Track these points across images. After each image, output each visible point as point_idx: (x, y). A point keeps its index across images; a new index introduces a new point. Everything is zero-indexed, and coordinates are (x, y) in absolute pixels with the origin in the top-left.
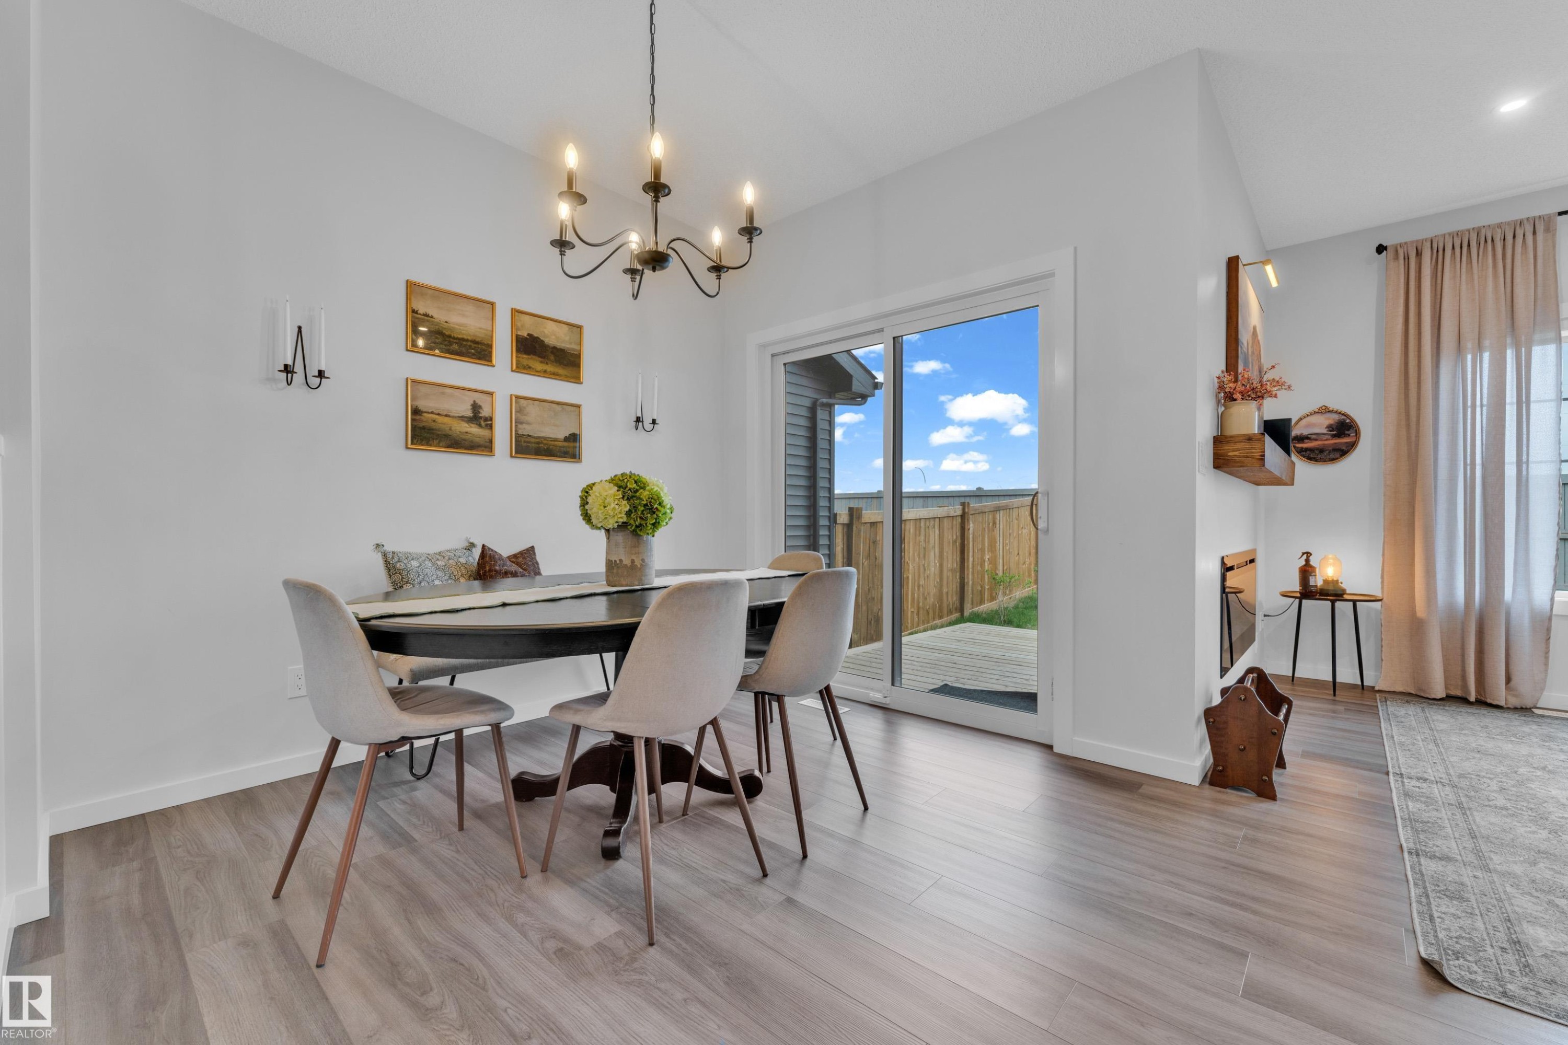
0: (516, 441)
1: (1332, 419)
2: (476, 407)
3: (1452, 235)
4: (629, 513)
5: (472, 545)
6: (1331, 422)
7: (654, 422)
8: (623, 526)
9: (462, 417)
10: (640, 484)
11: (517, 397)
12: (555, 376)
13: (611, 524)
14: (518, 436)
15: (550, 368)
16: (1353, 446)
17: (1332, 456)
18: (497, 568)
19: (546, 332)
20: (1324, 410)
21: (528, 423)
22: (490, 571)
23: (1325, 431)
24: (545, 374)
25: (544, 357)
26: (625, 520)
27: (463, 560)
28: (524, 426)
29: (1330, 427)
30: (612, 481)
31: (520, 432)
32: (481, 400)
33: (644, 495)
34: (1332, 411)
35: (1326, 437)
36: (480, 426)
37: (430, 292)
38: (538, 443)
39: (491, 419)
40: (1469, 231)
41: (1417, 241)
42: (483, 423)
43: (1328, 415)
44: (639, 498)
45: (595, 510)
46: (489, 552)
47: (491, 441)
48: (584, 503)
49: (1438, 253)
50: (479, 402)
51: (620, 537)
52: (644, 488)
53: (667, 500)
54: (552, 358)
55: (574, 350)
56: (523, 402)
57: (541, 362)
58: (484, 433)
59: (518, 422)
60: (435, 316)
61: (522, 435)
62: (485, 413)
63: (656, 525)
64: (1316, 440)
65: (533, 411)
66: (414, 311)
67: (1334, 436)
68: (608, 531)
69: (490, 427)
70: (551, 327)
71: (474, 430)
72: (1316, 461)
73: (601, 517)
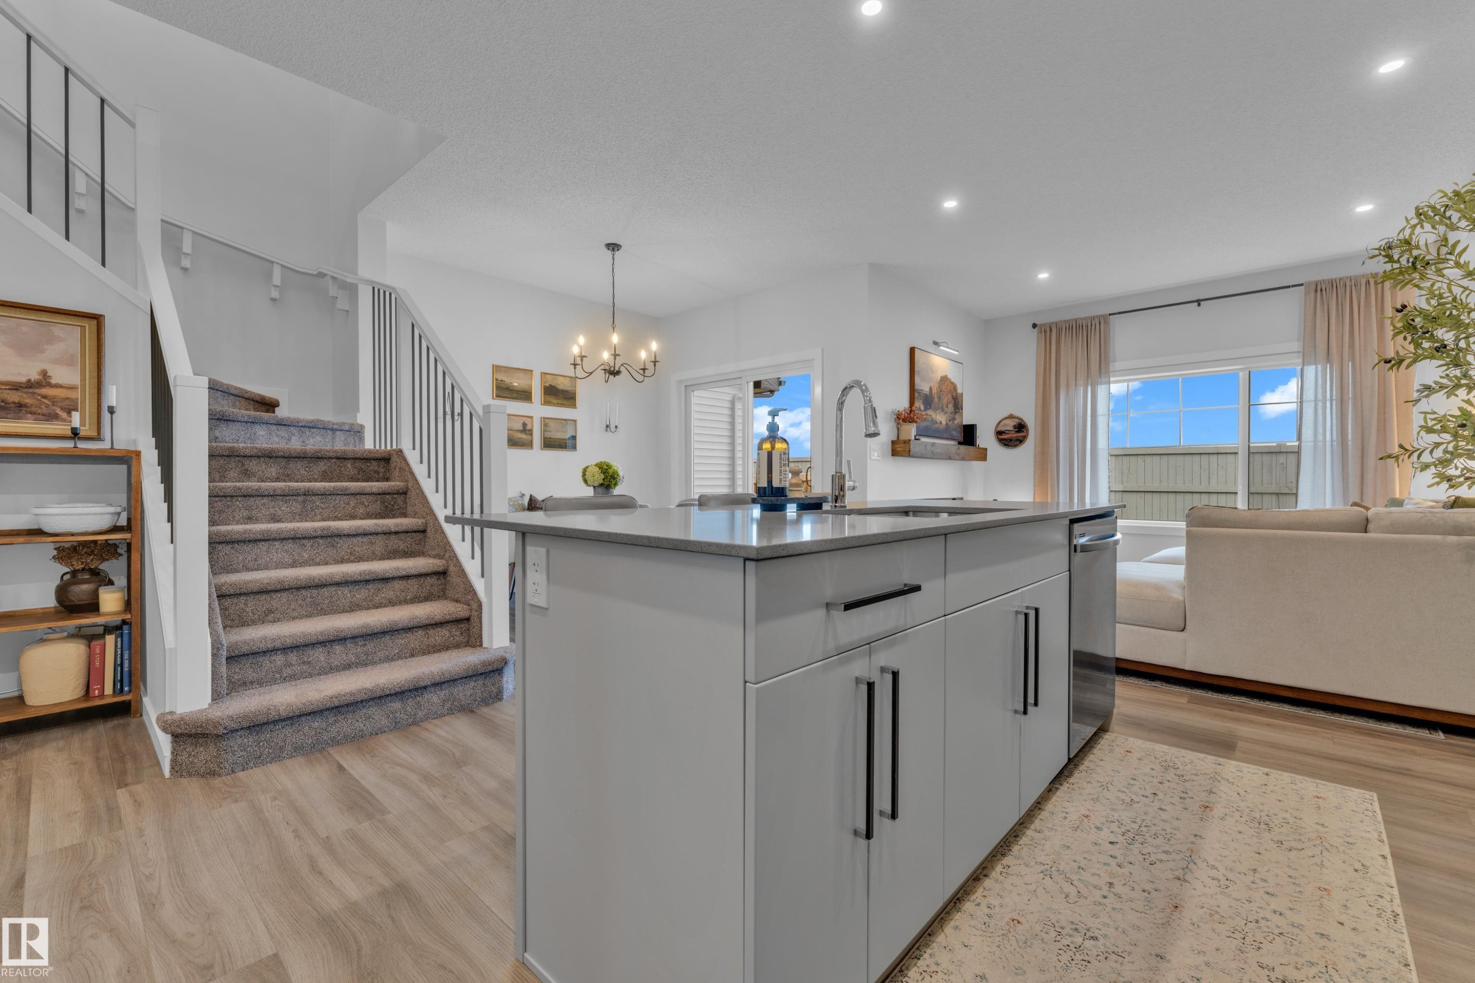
0: (544, 441)
1: (1015, 422)
2: (524, 425)
3: (1065, 322)
4: (604, 479)
5: (523, 495)
6: (1015, 424)
7: (616, 427)
8: (601, 485)
9: (518, 430)
10: (609, 466)
11: (544, 418)
12: (562, 405)
13: (596, 484)
14: (545, 438)
15: (560, 402)
16: (1025, 437)
17: (1016, 443)
18: (538, 506)
19: (559, 382)
20: (1011, 417)
21: (549, 432)
22: (535, 507)
23: (1012, 429)
24: (558, 405)
25: (557, 396)
26: (602, 482)
27: (520, 502)
28: (548, 433)
29: (1015, 427)
30: (596, 465)
31: (545, 436)
32: (528, 421)
33: (611, 471)
34: (1015, 417)
35: (1013, 432)
36: (526, 434)
37: (503, 369)
38: (554, 442)
39: (532, 430)
40: (1072, 320)
41: (1050, 323)
42: (528, 433)
43: (1014, 419)
44: (608, 473)
45: (589, 478)
46: (533, 498)
47: (532, 442)
48: (584, 475)
49: (1059, 331)
50: (526, 422)
51: (600, 490)
52: (610, 468)
53: (621, 474)
54: (561, 396)
55: (572, 390)
56: (547, 421)
57: (556, 399)
58: (529, 437)
59: (545, 431)
60: (506, 380)
61: (546, 438)
62: (529, 427)
63: (615, 484)
64: (1008, 434)
65: (552, 424)
66: (496, 380)
67: (1017, 432)
68: (594, 487)
69: (532, 434)
70: (561, 379)
71: (523, 436)
72: (1008, 446)
73: (592, 481)
